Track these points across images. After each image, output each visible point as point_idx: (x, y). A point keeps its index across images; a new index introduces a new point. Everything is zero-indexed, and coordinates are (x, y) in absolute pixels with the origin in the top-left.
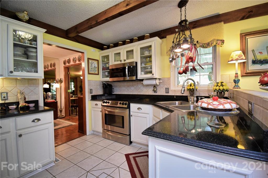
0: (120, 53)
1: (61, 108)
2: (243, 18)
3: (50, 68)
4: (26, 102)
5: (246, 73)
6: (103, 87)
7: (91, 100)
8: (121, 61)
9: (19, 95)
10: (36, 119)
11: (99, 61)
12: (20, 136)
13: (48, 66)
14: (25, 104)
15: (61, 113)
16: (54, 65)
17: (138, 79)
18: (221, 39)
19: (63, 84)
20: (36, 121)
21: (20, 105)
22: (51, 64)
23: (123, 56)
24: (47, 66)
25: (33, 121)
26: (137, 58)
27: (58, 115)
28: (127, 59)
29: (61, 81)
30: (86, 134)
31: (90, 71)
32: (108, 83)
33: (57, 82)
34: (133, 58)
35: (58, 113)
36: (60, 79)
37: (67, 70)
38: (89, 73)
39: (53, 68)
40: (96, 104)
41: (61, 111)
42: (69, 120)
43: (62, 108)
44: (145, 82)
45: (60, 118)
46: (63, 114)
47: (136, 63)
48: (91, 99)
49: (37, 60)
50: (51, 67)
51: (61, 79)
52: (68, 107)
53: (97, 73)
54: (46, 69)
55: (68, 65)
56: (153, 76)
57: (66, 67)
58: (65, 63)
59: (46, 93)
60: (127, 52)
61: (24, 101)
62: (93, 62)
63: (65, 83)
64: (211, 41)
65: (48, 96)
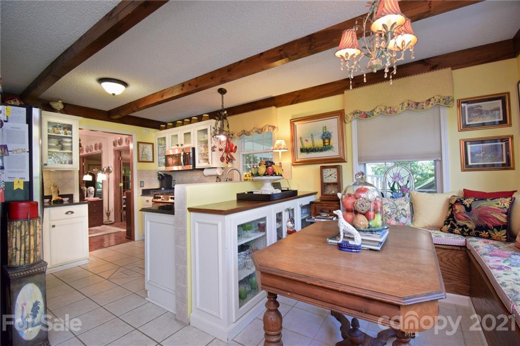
0: (177, 135)
1: (108, 211)
2: (292, 103)
3: (94, 151)
4: (59, 196)
5: (295, 162)
6: (159, 178)
7: (141, 196)
8: (178, 145)
9: (52, 188)
10: (70, 212)
11: (154, 144)
12: (54, 226)
13: (92, 147)
14: (58, 198)
15: (108, 217)
16: (100, 147)
17: (196, 168)
18: (272, 125)
19: (112, 175)
20: (69, 213)
21: (53, 199)
22: (96, 144)
23: (181, 140)
24: (90, 148)
25: (67, 213)
26: (194, 142)
27: (104, 221)
28: (185, 144)
29: (108, 171)
30: (134, 240)
31: (140, 158)
32: (165, 173)
33: (103, 171)
34: (190, 143)
35: (104, 218)
36: (107, 168)
37: (118, 155)
38: (139, 161)
39: (98, 150)
40: (148, 201)
41: (108, 214)
42: (118, 226)
43: (110, 209)
44: (206, 172)
45: (106, 224)
46: (112, 219)
47: (194, 149)
48: (141, 194)
49: (72, 150)
50: (96, 149)
51: (109, 167)
52: (119, 208)
53: (152, 160)
54: (89, 152)
55: (120, 146)
56: (209, 165)
57: (116, 149)
58: (114, 145)
59: (87, 187)
60: (185, 134)
61: (57, 195)
62: (145, 146)
63: (115, 173)
64: (264, 127)
65: (89, 192)
